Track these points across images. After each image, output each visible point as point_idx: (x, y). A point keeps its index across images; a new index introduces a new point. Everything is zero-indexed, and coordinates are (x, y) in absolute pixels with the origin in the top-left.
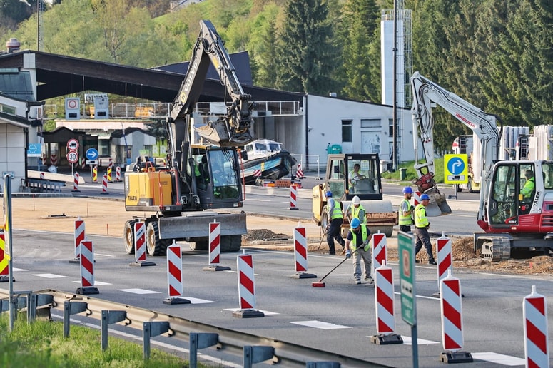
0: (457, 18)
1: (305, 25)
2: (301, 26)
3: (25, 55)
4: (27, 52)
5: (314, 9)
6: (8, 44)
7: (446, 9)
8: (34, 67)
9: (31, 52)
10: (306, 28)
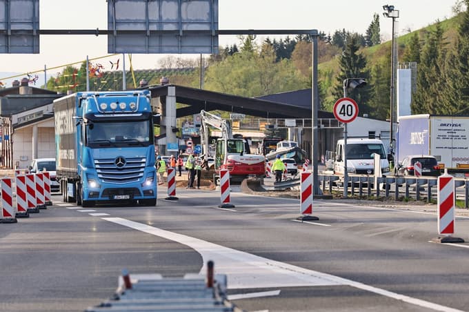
0: (434, 68)
1: (351, 71)
2: (348, 72)
3: (169, 88)
4: (170, 86)
5: (357, 61)
6: (161, 80)
7: (428, 62)
8: (174, 95)
9: (173, 86)
10: (351, 73)
